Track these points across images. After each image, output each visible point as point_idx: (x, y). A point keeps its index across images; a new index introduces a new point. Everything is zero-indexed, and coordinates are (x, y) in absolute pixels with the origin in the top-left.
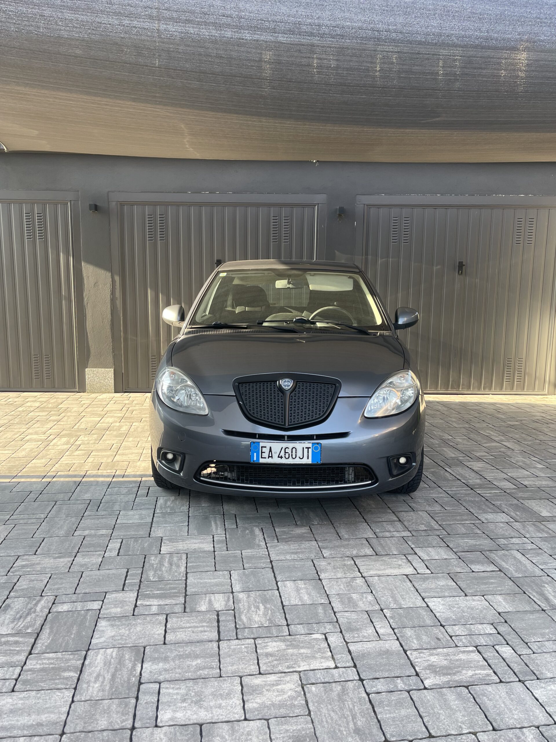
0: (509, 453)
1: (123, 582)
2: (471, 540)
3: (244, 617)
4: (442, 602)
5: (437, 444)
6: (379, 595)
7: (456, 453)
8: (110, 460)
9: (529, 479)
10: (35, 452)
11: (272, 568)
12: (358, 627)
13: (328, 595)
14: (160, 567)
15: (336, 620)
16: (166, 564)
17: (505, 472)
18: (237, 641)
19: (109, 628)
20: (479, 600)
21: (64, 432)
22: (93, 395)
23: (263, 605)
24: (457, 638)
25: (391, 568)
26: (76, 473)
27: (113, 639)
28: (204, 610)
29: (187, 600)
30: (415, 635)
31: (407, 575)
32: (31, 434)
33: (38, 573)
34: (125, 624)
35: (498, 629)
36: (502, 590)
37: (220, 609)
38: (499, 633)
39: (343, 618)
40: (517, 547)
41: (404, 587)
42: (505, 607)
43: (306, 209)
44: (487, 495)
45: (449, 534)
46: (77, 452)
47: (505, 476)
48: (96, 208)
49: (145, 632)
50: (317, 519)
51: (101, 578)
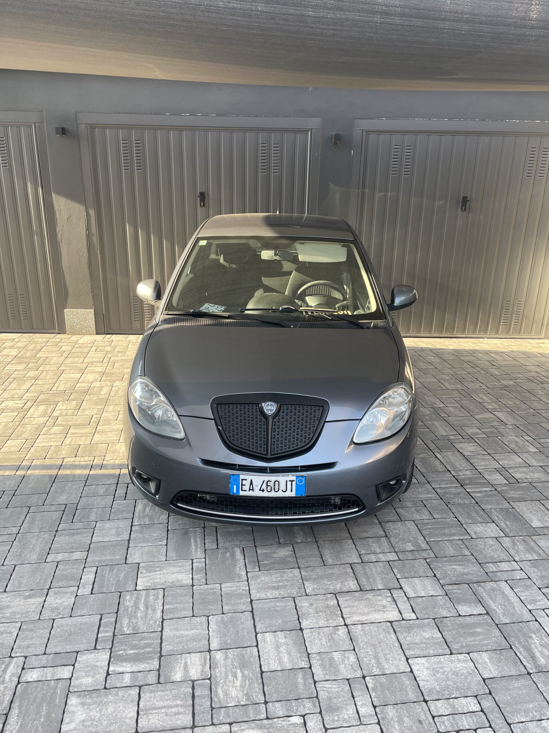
0: (502, 429)
1: (95, 636)
2: (459, 565)
3: (220, 691)
4: (427, 665)
5: (427, 415)
6: (361, 653)
7: (447, 429)
8: (88, 442)
9: (521, 470)
10: (9, 428)
11: (252, 611)
12: (339, 705)
13: (309, 654)
14: (135, 612)
15: (315, 695)
16: (142, 607)
17: (496, 458)
18: (212, 727)
19: (79, 708)
20: (464, 661)
21: (42, 397)
22: (74, 338)
23: (241, 671)
24: (440, 719)
25: (375, 611)
26: (52, 462)
27: (83, 725)
28: (178, 680)
29: (162, 663)
30: (397, 716)
31: (391, 622)
32: (7, 399)
33: (7, 621)
34: (96, 703)
35: (481, 704)
36: (488, 645)
37: (195, 679)
38: (482, 711)
39: (323, 690)
40: (505, 576)
41: (388, 642)
42: (490, 671)
43: (298, 135)
44: (478, 495)
45: (437, 557)
46: (55, 429)
47: (497, 466)
48: (63, 131)
49: (116, 715)
50: (301, 533)
51: (73, 629)
